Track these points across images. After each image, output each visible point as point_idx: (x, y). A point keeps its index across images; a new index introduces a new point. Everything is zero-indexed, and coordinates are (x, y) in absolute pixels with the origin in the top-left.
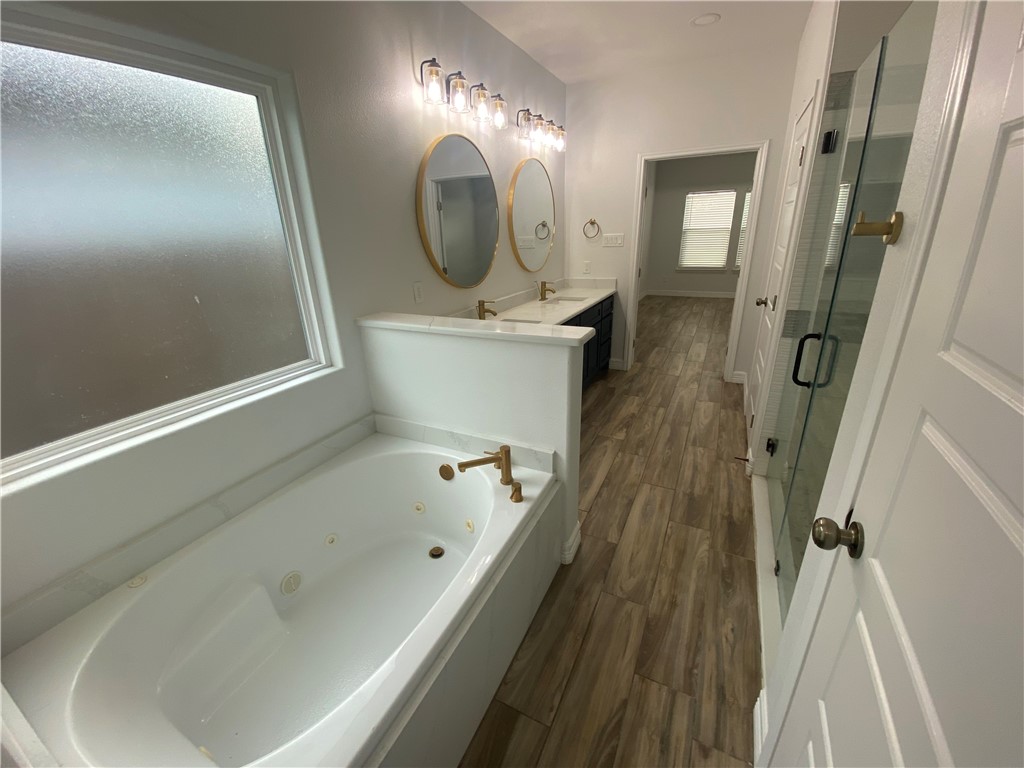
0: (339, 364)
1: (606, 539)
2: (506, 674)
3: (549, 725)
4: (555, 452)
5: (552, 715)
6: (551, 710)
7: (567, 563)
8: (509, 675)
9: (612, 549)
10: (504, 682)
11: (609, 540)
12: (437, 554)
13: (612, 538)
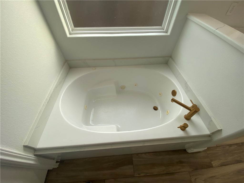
0: (169, 33)
1: (212, 161)
2: (139, 154)
3: (135, 176)
4: (221, 130)
5: (138, 175)
6: (139, 174)
7: (187, 151)
8: (139, 155)
9: (209, 166)
10: (137, 154)
11: (212, 163)
12: (155, 109)
13: (215, 163)
